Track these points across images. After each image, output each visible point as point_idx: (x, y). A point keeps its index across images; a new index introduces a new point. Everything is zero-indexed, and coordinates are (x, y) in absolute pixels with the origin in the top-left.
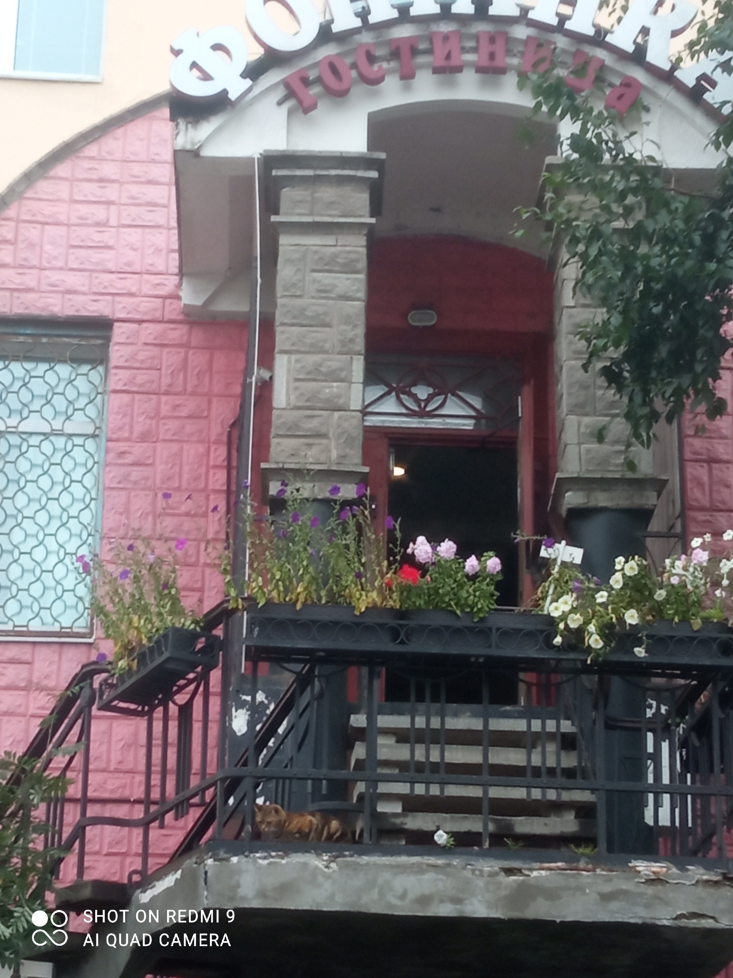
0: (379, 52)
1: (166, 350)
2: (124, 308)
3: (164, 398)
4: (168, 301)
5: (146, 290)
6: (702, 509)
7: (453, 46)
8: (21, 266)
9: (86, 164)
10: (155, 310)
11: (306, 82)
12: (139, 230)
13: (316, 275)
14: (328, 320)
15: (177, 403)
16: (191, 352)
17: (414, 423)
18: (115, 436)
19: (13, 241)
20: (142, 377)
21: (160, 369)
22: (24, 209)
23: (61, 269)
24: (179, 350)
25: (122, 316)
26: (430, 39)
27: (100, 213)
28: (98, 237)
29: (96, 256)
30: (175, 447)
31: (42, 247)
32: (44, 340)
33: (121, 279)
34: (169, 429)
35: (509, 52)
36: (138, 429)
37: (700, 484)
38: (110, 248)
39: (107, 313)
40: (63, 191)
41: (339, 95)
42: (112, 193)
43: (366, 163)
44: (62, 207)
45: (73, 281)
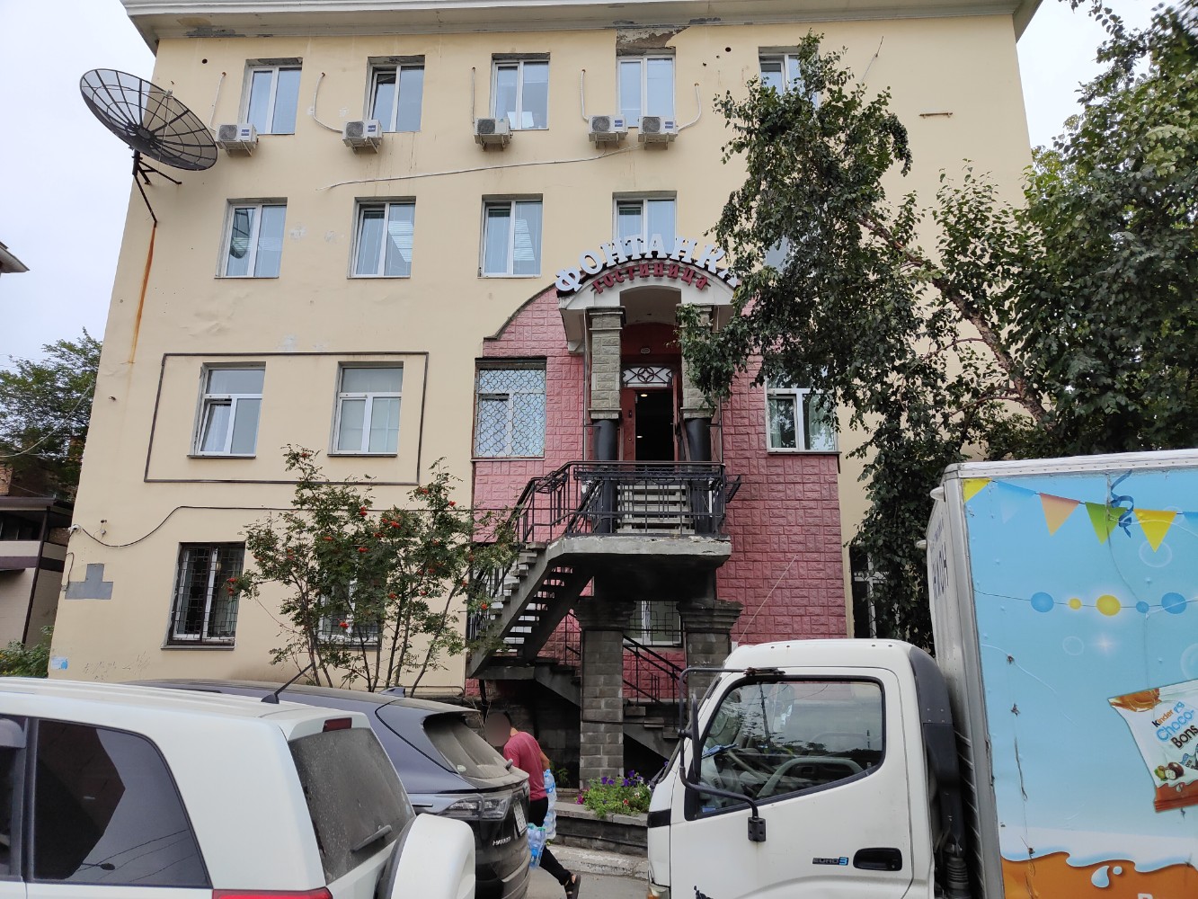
0: (623, 272)
1: (564, 365)
2: (550, 352)
3: (564, 381)
4: (564, 350)
5: (557, 346)
6: (738, 410)
7: (646, 268)
8: (517, 340)
9: (537, 305)
10: (560, 352)
11: (599, 283)
12: (555, 326)
13: (603, 346)
14: (608, 361)
16: (571, 366)
17: (644, 385)
18: (549, 394)
19: (515, 332)
20: (557, 374)
21: (562, 372)
22: (517, 321)
23: (530, 341)
24: (568, 365)
25: (550, 355)
26: (638, 266)
27: (542, 321)
28: (541, 329)
29: (541, 336)
30: (568, 397)
31: (524, 334)
32: (526, 364)
33: (549, 343)
34: (566, 391)
35: (664, 269)
36: (556, 391)
37: (737, 402)
38: (545, 332)
39: (545, 354)
40: (530, 314)
41: (610, 287)
42: (545, 314)
43: (619, 309)
44: (529, 320)
45: (534, 344)
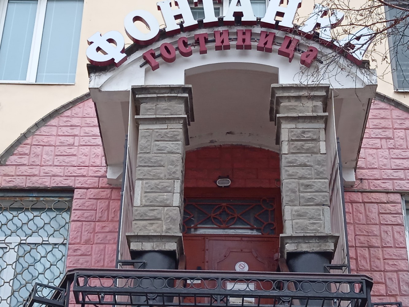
0: (190, 42)
1: (99, 201)
2: (80, 182)
3: (97, 223)
4: (101, 179)
5: (91, 174)
7: (225, 36)
8: (32, 165)
9: (65, 119)
10: (95, 183)
11: (154, 56)
12: (89, 147)
13: (157, 143)
14: (162, 163)
15: (104, 225)
16: (111, 201)
17: (220, 232)
18: (73, 242)
19: (29, 154)
20: (87, 214)
21: (96, 210)
22: (34, 139)
23: (50, 166)
24: (106, 201)
25: (79, 186)
27: (70, 140)
28: (68, 151)
29: (67, 159)
30: (102, 246)
31: (42, 156)
32: (42, 199)
33: (79, 169)
34: (99, 238)
36: (84, 238)
37: (365, 258)
38: (75, 155)
39: (71, 184)
40: (54, 131)
41: (170, 61)
42: (76, 131)
43: (183, 89)
44: (53, 138)
45: (56, 170)
